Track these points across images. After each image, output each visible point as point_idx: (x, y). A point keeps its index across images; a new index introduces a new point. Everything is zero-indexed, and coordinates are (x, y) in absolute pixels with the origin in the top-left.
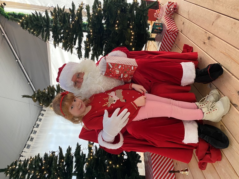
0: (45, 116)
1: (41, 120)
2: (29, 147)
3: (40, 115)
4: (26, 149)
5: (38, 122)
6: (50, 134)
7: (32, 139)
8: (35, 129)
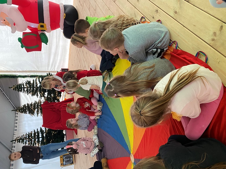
0: (19, 114)
1: (17, 116)
2: (16, 130)
3: (16, 114)
4: (15, 131)
5: (16, 118)
6: (24, 122)
7: (16, 127)
8: (16, 122)
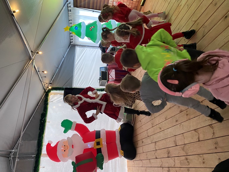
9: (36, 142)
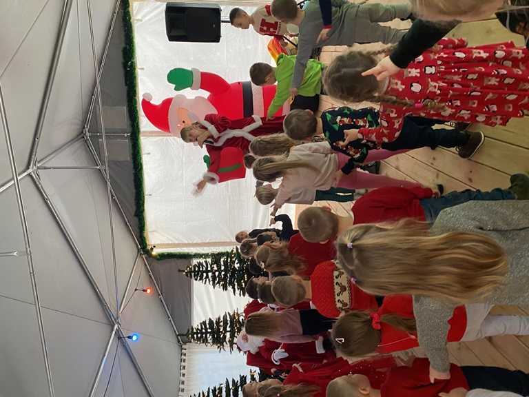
0: (188, 356)
3: (182, 355)
4: (181, 393)
6: (199, 374)
8: (183, 371)
9: (125, 109)
